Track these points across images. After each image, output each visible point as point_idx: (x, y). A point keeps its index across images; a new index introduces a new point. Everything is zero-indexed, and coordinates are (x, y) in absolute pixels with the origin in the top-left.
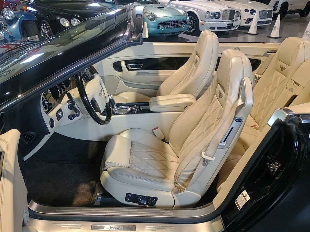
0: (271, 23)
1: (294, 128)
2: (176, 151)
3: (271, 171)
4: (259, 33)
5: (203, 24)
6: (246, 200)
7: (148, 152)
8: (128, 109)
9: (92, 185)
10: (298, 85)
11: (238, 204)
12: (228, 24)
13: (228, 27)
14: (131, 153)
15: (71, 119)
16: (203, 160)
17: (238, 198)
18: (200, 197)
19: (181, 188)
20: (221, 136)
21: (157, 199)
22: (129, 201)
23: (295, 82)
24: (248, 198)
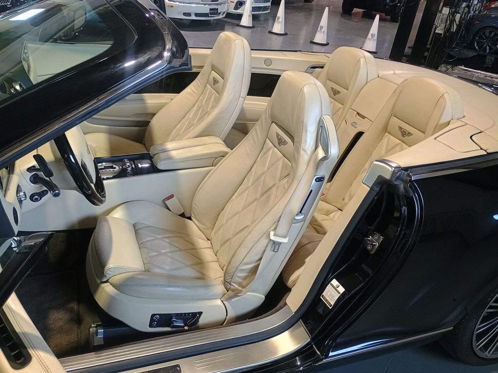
0: (269, 11)
1: (402, 186)
2: (204, 230)
3: (369, 248)
4: (256, 26)
5: (172, 6)
6: (339, 293)
7: (165, 240)
8: (115, 168)
9: (71, 311)
10: (364, 117)
11: (327, 300)
12: (211, 9)
13: (211, 14)
14: (141, 245)
15: (37, 200)
16: (272, 243)
17: (325, 291)
18: (264, 297)
19: (238, 290)
20: (296, 205)
21: (200, 313)
22: (157, 326)
23: (357, 113)
24: (342, 290)
